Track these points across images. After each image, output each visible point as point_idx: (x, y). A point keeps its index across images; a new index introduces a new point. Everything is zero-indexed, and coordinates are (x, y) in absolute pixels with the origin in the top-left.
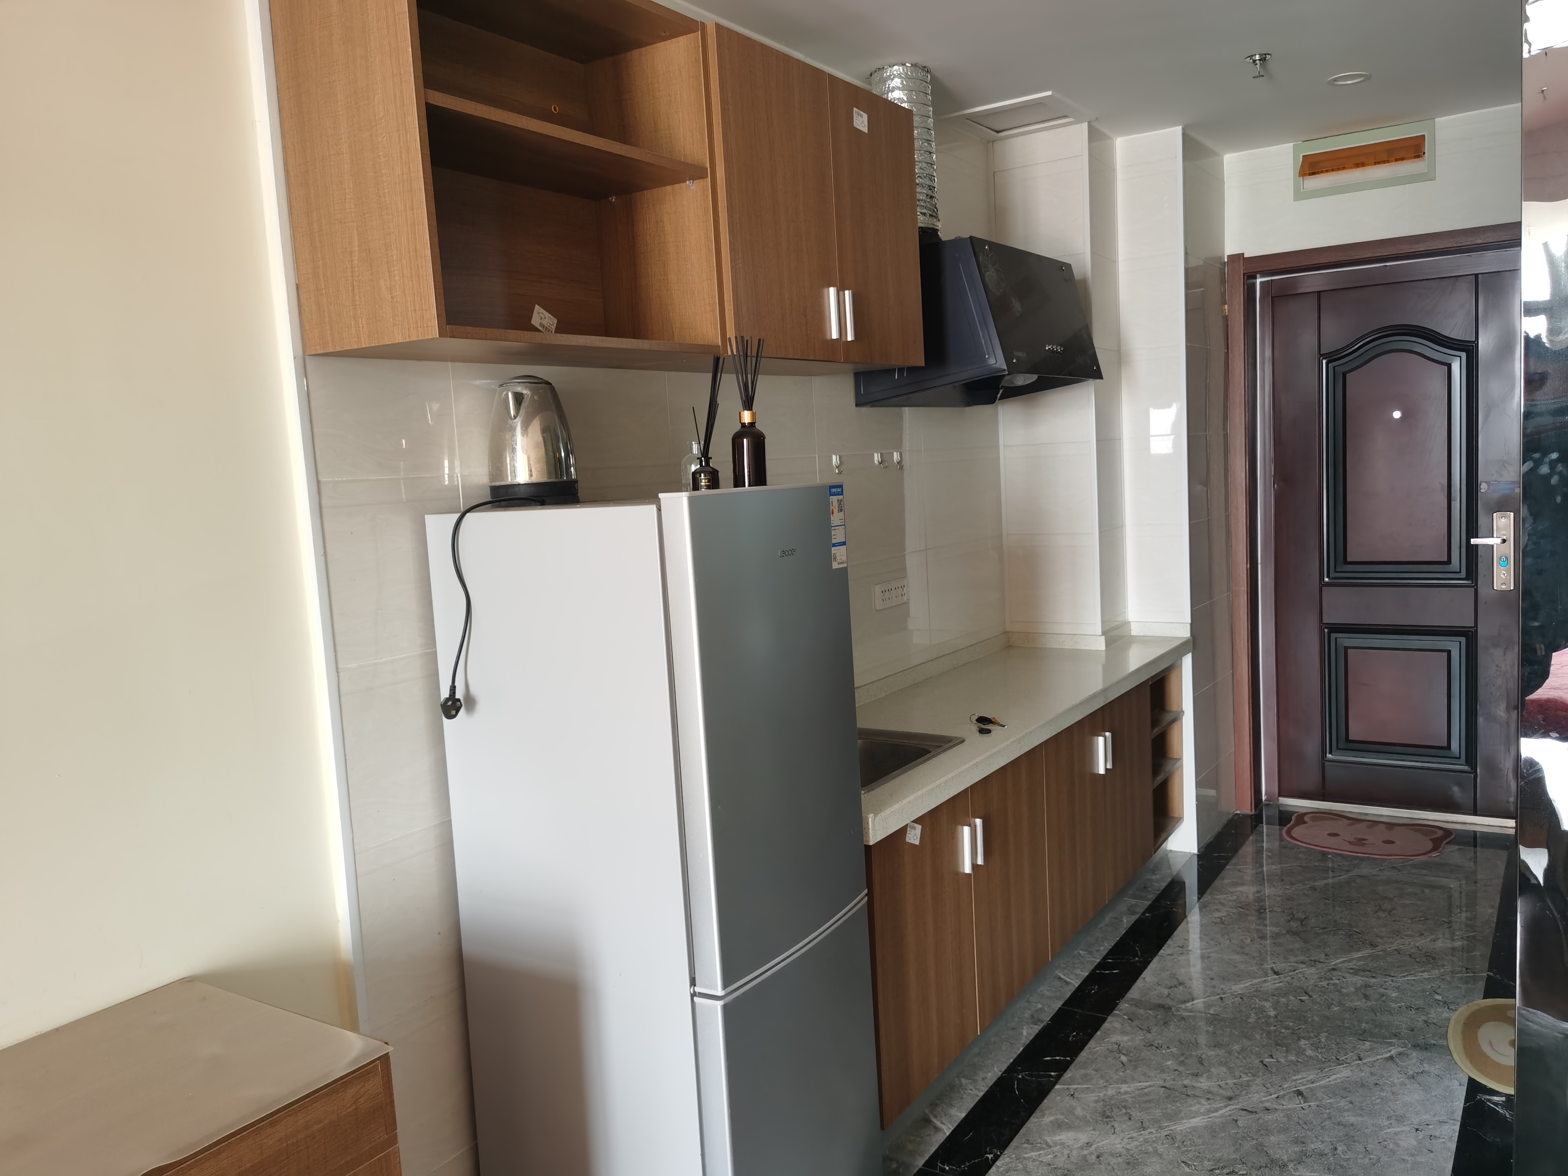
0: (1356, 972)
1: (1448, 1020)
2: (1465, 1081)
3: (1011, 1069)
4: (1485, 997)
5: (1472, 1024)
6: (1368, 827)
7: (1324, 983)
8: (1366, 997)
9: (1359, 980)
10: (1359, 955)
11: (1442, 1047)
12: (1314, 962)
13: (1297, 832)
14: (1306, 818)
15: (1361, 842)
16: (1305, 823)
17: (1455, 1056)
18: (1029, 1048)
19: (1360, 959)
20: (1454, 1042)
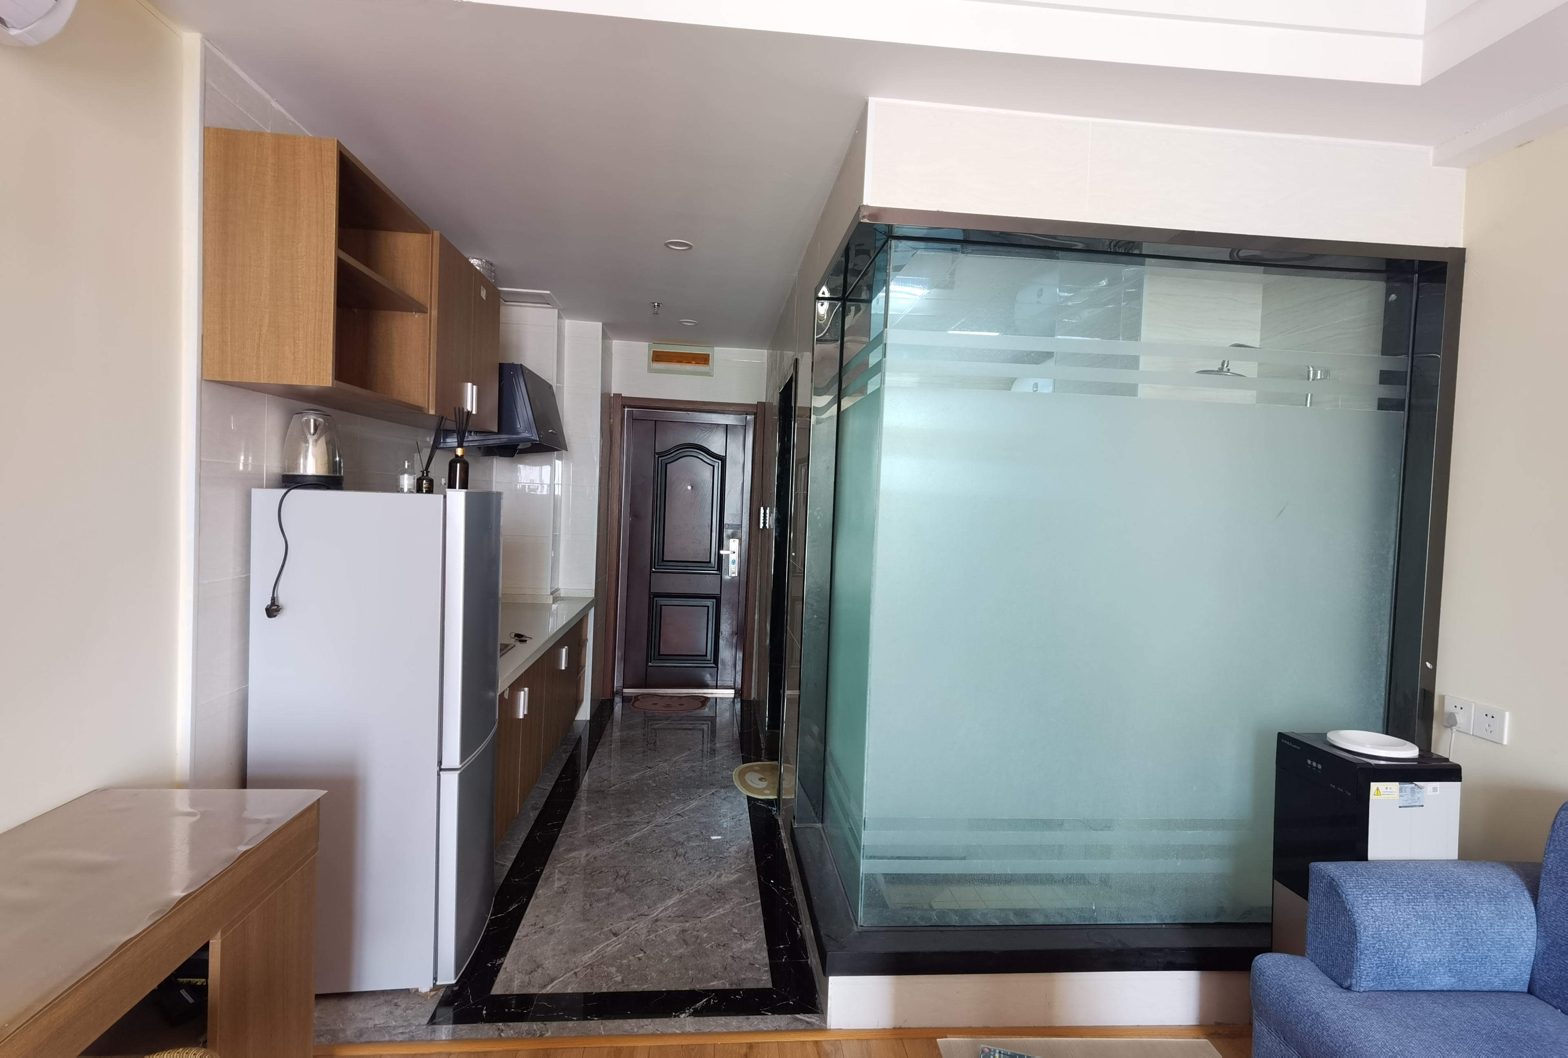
0: (686, 762)
1: (732, 775)
2: (746, 797)
3: (531, 832)
4: (743, 764)
5: (742, 775)
6: (670, 699)
7: (674, 769)
8: (694, 771)
9: (688, 765)
10: (685, 754)
11: (732, 786)
12: (666, 761)
13: (636, 704)
14: (639, 698)
15: (668, 706)
16: (639, 700)
17: (739, 788)
18: (536, 821)
19: (686, 756)
20: (737, 783)
